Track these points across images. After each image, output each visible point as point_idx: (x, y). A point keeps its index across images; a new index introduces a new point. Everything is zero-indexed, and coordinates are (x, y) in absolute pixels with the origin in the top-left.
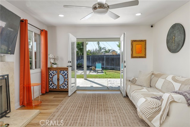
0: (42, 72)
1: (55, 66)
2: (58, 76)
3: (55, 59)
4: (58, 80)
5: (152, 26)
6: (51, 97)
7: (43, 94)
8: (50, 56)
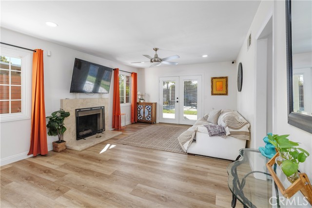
0: (131, 106)
1: (142, 101)
2: (144, 110)
3: (142, 95)
4: (144, 112)
5: (233, 63)
6: (136, 126)
7: (132, 124)
8: (138, 93)
